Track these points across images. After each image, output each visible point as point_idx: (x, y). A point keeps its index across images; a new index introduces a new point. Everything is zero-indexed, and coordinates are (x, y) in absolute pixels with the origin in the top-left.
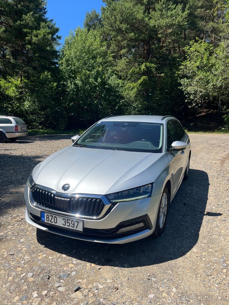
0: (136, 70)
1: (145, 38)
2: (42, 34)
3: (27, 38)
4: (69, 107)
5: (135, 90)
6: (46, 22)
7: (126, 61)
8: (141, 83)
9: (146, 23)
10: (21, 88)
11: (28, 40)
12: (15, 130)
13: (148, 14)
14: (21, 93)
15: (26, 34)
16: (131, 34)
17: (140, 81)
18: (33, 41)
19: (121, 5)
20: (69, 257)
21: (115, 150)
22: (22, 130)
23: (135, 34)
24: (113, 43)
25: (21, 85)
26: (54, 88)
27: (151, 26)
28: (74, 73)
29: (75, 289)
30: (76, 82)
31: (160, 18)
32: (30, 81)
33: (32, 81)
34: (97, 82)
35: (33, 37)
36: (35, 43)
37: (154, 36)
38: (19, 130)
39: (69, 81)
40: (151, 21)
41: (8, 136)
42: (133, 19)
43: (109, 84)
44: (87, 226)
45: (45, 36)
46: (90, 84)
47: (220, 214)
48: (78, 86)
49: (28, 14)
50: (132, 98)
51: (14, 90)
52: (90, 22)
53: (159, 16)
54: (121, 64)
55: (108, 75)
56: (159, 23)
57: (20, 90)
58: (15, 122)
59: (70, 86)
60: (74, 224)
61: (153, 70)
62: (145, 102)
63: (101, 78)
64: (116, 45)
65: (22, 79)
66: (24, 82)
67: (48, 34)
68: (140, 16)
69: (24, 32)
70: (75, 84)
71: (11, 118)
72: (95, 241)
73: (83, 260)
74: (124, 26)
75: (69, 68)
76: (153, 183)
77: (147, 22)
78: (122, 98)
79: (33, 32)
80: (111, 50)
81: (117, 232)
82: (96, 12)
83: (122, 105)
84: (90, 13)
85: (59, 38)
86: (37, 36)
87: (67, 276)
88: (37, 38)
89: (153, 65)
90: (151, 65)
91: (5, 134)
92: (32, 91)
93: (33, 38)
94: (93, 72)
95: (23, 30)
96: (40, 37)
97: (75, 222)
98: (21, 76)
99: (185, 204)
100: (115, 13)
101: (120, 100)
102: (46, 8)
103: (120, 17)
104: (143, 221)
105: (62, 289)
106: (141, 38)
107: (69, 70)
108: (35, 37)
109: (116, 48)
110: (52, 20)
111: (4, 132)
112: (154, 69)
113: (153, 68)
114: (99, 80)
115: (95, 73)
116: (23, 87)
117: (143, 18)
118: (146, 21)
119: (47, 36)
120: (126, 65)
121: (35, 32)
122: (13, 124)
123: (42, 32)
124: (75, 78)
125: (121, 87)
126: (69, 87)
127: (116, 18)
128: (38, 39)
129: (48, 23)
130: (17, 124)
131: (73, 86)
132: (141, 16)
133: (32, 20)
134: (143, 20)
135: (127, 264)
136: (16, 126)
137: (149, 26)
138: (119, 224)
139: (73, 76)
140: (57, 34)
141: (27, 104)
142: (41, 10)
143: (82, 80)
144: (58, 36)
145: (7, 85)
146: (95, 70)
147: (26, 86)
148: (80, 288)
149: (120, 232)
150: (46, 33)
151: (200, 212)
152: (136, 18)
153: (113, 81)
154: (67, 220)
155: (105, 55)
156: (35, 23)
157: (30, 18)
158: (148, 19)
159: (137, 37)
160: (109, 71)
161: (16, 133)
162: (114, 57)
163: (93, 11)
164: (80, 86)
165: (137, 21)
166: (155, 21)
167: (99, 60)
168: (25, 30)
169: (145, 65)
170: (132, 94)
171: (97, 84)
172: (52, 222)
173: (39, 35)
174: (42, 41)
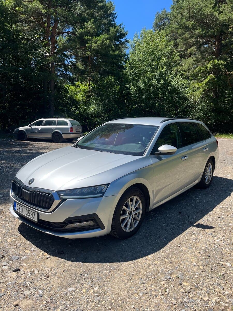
0: (202, 69)
1: (215, 34)
2: (101, 40)
3: (87, 45)
4: (132, 110)
5: (201, 90)
6: (115, 27)
7: (193, 60)
8: (208, 82)
9: (215, 17)
10: (89, 92)
11: (88, 47)
12: (70, 132)
13: (219, 8)
14: (88, 97)
15: (86, 42)
16: (197, 31)
17: (206, 81)
18: (93, 47)
19: (188, 2)
20: (32, 244)
21: (100, 151)
22: (76, 131)
23: (203, 30)
24: (180, 42)
25: (89, 90)
26: (117, 92)
27: (221, 20)
28: (138, 76)
29: (14, 269)
30: (139, 84)
31: (231, 11)
32: (97, 85)
33: (99, 86)
34: (160, 84)
35: (92, 43)
36: (94, 50)
37: (225, 31)
38: (74, 131)
39: (132, 84)
40: (221, 15)
41: (64, 136)
42: (201, 15)
43: (172, 85)
44: (41, 218)
45: (103, 41)
46: (152, 85)
47: (212, 227)
48: (140, 88)
49: (89, 22)
50: (196, 99)
51: (82, 94)
52: (159, 22)
53: (230, 9)
54: (188, 63)
55: (173, 76)
56: (230, 16)
57: (88, 94)
58: (71, 124)
59: (133, 89)
60: (32, 215)
61: (222, 68)
62: (212, 103)
63: (164, 79)
64: (183, 43)
65: (90, 83)
66: (92, 87)
67: (107, 39)
68: (208, 11)
69: (85, 39)
70: (138, 87)
71: (67, 120)
72: (47, 232)
73: (41, 249)
74: (190, 24)
75: (132, 71)
76: (109, 184)
77: (217, 17)
78: (187, 99)
79: (93, 39)
80: (179, 49)
81: (65, 227)
82: (167, 11)
83: (186, 107)
84: (160, 13)
85: (127, 41)
86: (96, 43)
87: (17, 259)
88: (96, 45)
89: (222, 62)
90: (220, 62)
91: (61, 135)
92: (98, 95)
93: (93, 45)
94: (156, 74)
95: (84, 38)
96: (98, 43)
97: (33, 213)
98: (90, 81)
99: (180, 213)
100: (182, 11)
101: (184, 102)
102: (115, 13)
103: (188, 14)
104: (93, 219)
105: (6, 268)
106: (209, 34)
107: (133, 72)
108: (94, 43)
109: (184, 46)
110: (121, 25)
111: (61, 133)
112: (224, 66)
113: (222, 66)
114: (162, 81)
115: (158, 74)
116: (90, 91)
117: (213, 12)
118: (216, 15)
119: (106, 42)
120: (193, 64)
121: (94, 39)
122: (69, 126)
123: (101, 38)
124: (138, 81)
125: (186, 87)
126: (131, 90)
127: (182, 15)
128: (98, 45)
129: (116, 28)
130: (73, 126)
131: (135, 89)
132: (210, 11)
133: (93, 27)
134: (212, 15)
135: (75, 258)
136: (71, 128)
137: (219, 21)
138: (66, 219)
139: (137, 78)
140: (126, 37)
141: (92, 108)
142: (109, 16)
143: (144, 82)
144: (127, 40)
145: (77, 90)
146: (158, 72)
147: (93, 90)
148: (19, 270)
149: (68, 227)
150: (105, 39)
151: (189, 222)
152: (204, 14)
153: (177, 81)
154: (29, 210)
155: (170, 55)
156: (95, 30)
157: (91, 25)
158: (218, 14)
159: (205, 33)
160: (173, 71)
161: (72, 134)
162: (181, 56)
163: (163, 11)
164: (143, 88)
165: (205, 16)
166: (225, 14)
167: (164, 61)
168: (86, 38)
169: (212, 62)
170: (198, 95)
171: (160, 86)
172: (20, 211)
173: (98, 41)
174: (101, 47)
